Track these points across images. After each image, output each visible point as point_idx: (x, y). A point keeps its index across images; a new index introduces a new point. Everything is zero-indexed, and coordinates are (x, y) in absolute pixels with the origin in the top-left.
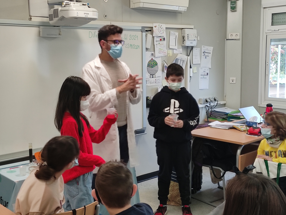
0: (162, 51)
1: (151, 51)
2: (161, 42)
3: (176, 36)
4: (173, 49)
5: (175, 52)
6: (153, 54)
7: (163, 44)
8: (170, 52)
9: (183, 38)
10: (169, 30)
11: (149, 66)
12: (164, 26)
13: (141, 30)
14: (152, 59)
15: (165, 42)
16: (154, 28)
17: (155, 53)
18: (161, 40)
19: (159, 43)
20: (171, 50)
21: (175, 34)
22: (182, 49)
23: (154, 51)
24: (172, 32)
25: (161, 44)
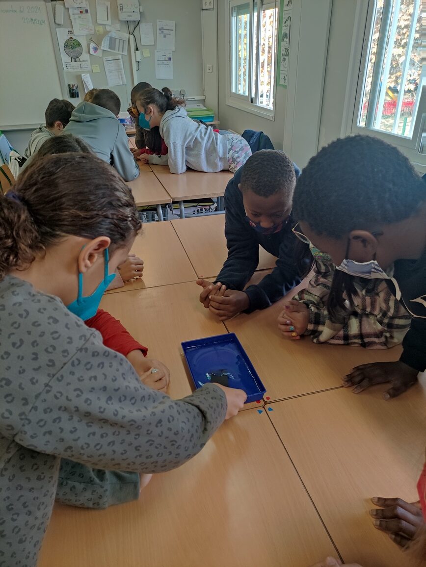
0: (86, 27)
1: (67, 28)
2: (82, 16)
4: (105, 25)
5: (108, 28)
6: (71, 31)
7: (85, 18)
11: (66, 46)
14: (71, 38)
15: (89, 16)
18: (81, 12)
19: (80, 17)
20: (101, 27)
21: (104, 4)
22: (119, 25)
23: (72, 28)
25: (82, 19)
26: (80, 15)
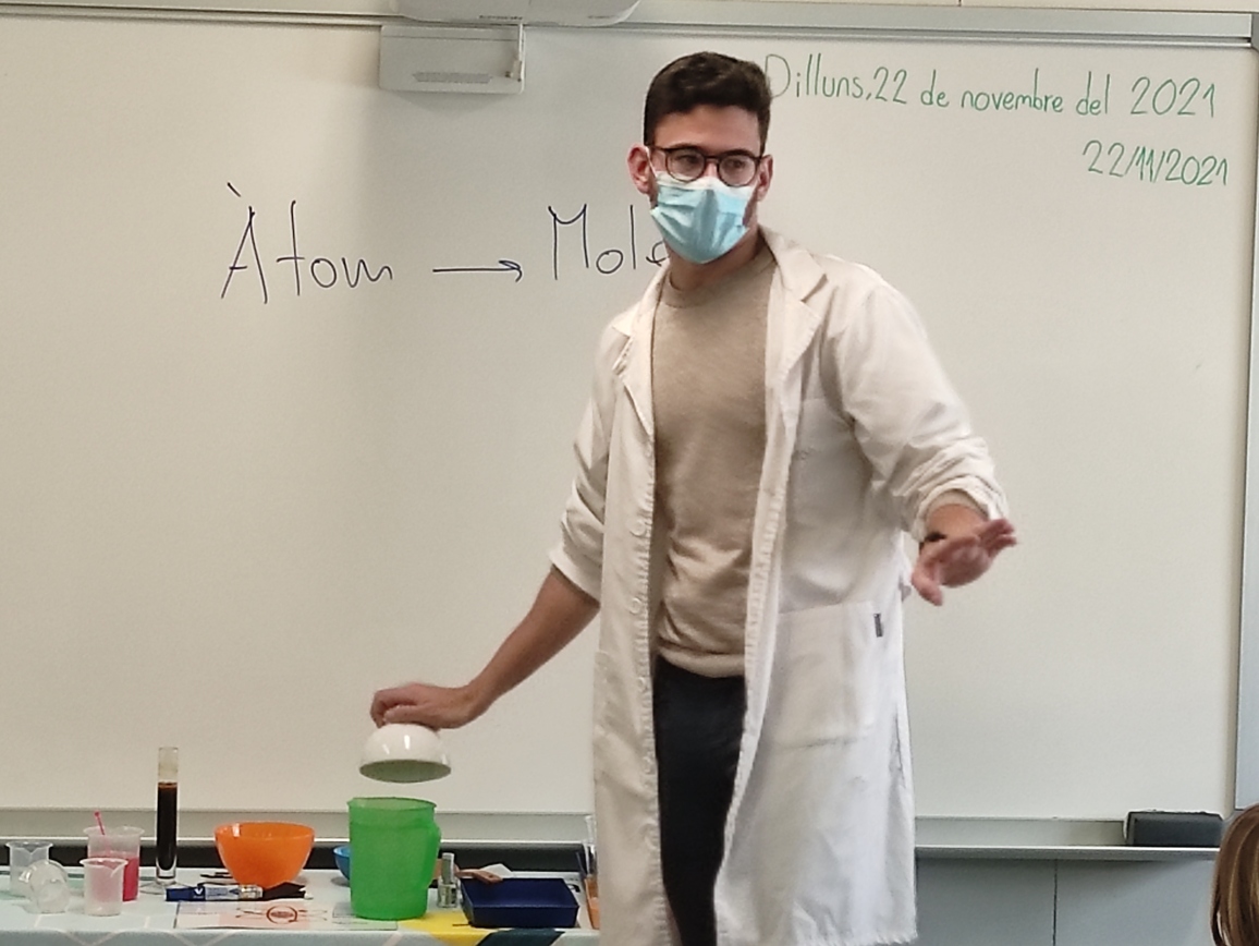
13: (1249, 40)
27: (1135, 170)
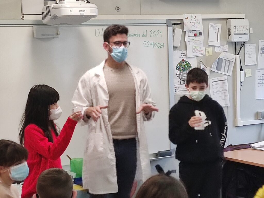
0: (197, 49)
1: (181, 50)
2: (196, 38)
3: (218, 30)
4: (215, 46)
5: (217, 49)
6: (184, 53)
7: (198, 41)
8: (210, 50)
9: (229, 32)
10: (207, 22)
11: (178, 68)
12: (200, 17)
13: (166, 24)
14: (183, 60)
15: (201, 38)
16: (185, 21)
17: (186, 52)
18: (195, 35)
19: (193, 39)
20: (211, 48)
21: (216, 27)
22: (227, 46)
23: (186, 50)
24: (212, 24)
25: (196, 41)
26: (193, 38)
27: (151, 46)
